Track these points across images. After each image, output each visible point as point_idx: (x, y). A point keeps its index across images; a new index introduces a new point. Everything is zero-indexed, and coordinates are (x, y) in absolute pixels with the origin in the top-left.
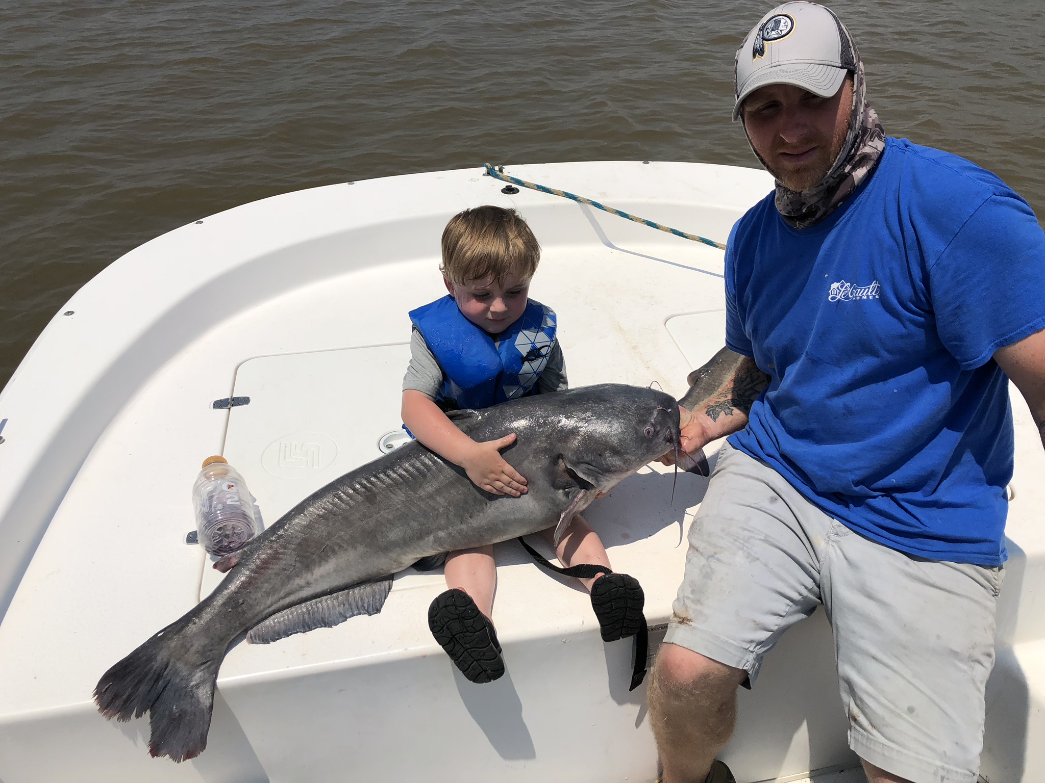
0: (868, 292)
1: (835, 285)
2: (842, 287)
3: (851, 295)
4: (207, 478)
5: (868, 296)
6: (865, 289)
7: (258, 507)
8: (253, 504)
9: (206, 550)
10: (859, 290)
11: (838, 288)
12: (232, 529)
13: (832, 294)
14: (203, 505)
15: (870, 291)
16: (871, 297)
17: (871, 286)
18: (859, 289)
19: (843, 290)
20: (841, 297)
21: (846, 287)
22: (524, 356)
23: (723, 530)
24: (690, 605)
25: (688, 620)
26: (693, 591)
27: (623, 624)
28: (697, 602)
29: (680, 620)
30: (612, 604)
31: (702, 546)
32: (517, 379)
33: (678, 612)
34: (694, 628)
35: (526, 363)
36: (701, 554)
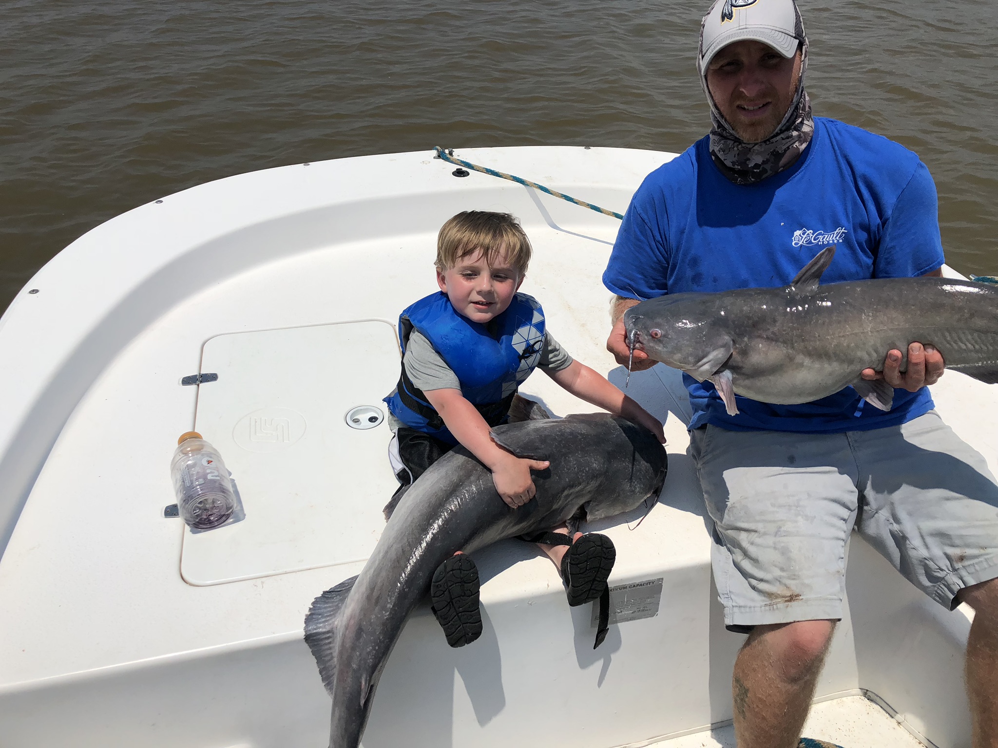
1: (798, 233)
2: (804, 234)
3: (814, 240)
7: (234, 480)
9: (186, 523)
11: (800, 235)
13: (795, 240)
15: (835, 236)
16: (835, 241)
17: (836, 232)
18: (826, 234)
19: (804, 236)
20: (803, 243)
21: (808, 234)
22: (521, 354)
23: (773, 505)
24: (788, 582)
25: (797, 596)
26: (782, 569)
27: (591, 586)
28: (794, 577)
29: (787, 599)
30: (587, 564)
31: (760, 527)
32: (515, 377)
33: (779, 593)
34: (807, 600)
35: (523, 361)
36: (765, 534)
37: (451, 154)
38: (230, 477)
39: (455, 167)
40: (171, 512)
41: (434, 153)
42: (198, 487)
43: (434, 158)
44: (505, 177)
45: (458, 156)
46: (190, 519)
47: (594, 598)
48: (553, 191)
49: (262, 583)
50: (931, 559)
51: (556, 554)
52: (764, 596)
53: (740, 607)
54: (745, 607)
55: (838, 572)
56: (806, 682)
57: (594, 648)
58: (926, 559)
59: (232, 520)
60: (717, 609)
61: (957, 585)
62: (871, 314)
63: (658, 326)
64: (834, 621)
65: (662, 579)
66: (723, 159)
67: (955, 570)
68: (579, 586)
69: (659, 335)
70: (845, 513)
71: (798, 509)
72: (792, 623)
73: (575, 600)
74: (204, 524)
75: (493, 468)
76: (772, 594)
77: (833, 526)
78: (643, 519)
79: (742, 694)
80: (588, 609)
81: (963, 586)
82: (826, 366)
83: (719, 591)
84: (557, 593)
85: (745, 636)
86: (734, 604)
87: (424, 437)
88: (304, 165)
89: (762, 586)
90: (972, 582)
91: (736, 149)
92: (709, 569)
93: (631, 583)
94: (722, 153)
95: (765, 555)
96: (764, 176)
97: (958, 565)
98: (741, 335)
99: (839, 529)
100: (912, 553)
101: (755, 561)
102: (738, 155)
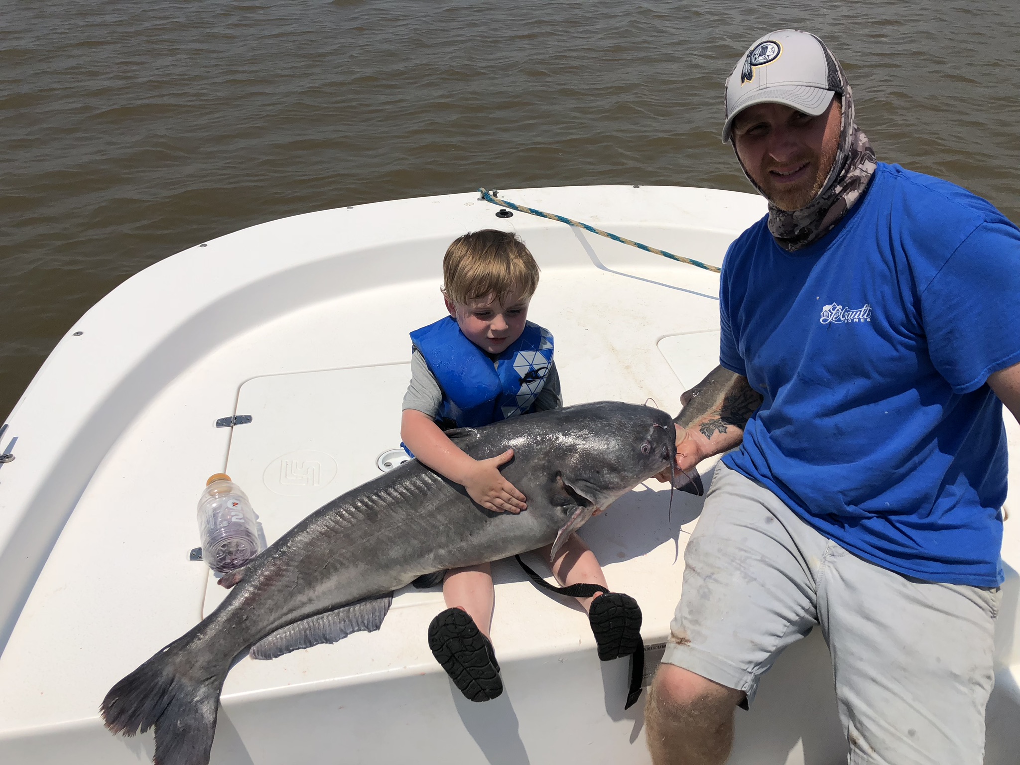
0: (860, 315)
1: (827, 308)
2: (833, 309)
3: (843, 318)
4: (211, 495)
5: (859, 319)
6: (857, 312)
7: (261, 524)
8: (256, 521)
9: (210, 566)
10: (851, 313)
11: (830, 310)
12: (236, 547)
13: (823, 316)
14: (208, 522)
15: (862, 314)
16: (862, 320)
17: (863, 309)
18: (850, 311)
19: (834, 312)
20: (832, 319)
21: (838, 310)
22: (523, 377)
25: (687, 641)
26: (691, 612)
27: (620, 644)
29: (678, 641)
30: (610, 624)
31: (699, 566)
32: (515, 400)
34: (693, 649)
35: (524, 385)
37: (495, 195)
38: (258, 521)
39: (498, 208)
40: (196, 555)
41: (478, 194)
42: (223, 529)
43: (478, 199)
44: (549, 217)
45: (503, 197)
46: (214, 563)
47: (625, 654)
48: (598, 230)
57: (626, 707)
68: (606, 644)
72: (670, 664)
73: (607, 655)
74: (228, 568)
84: (590, 649)
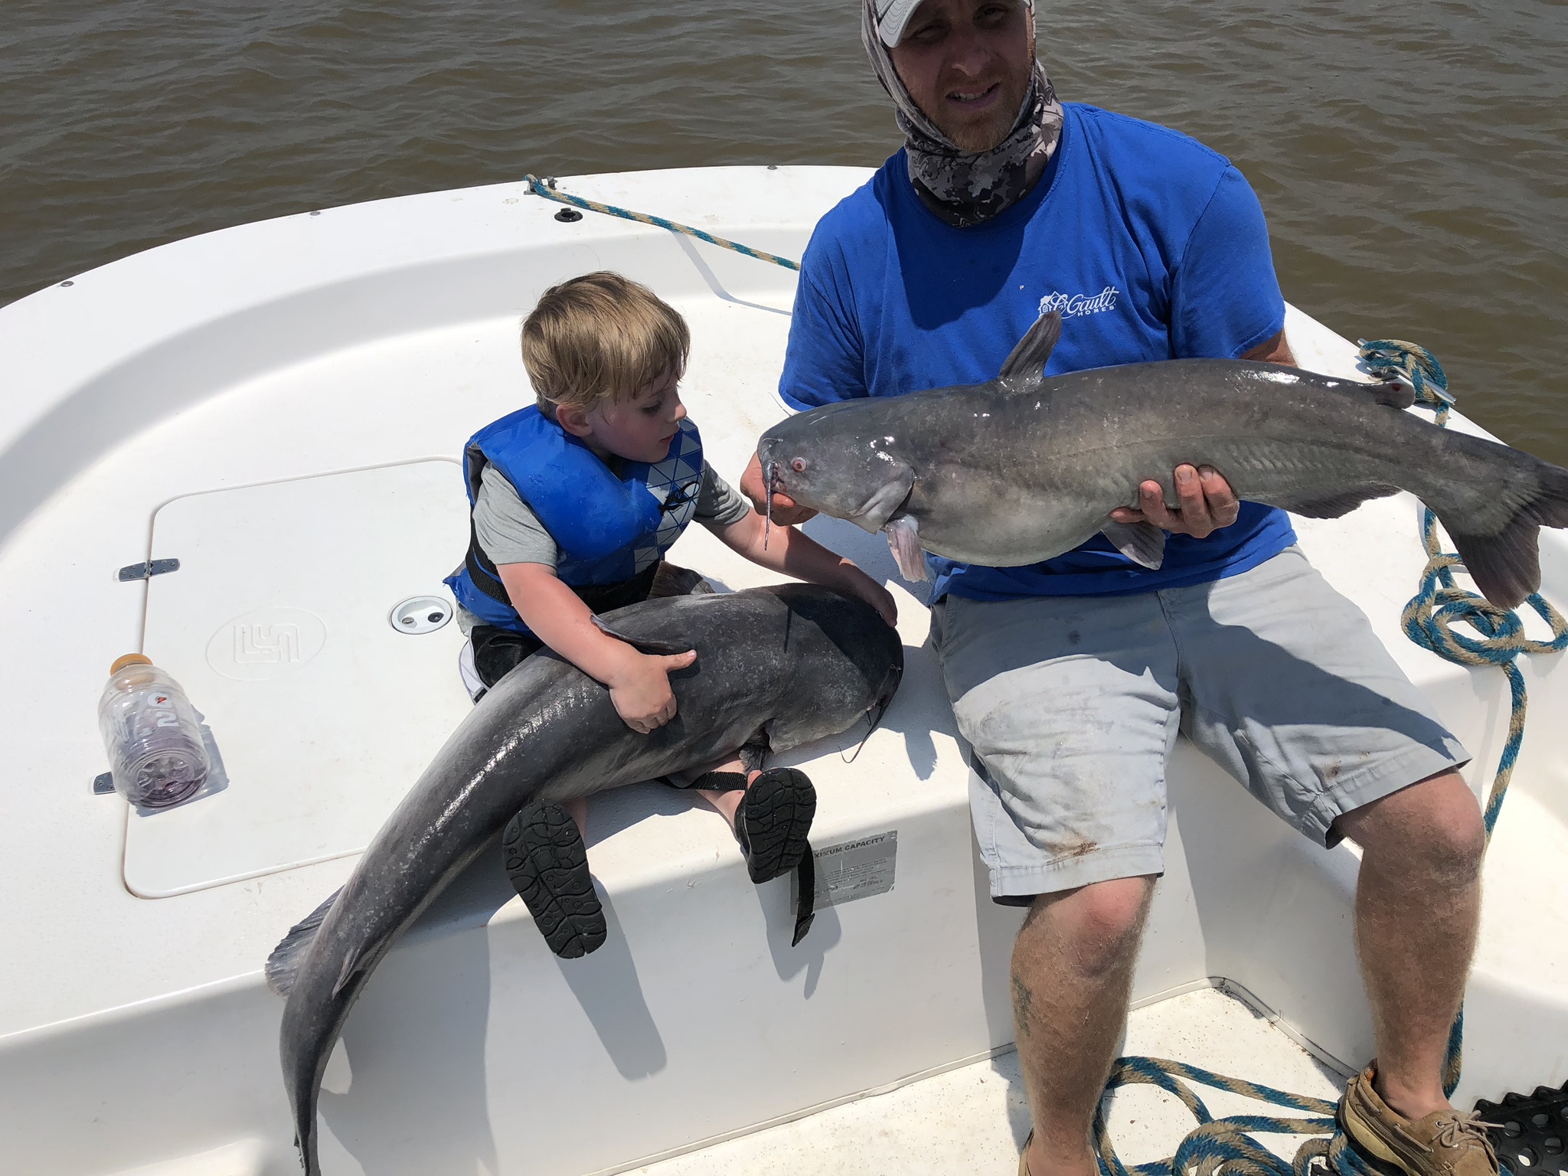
0: (1100, 303)
1: (1046, 300)
2: (1055, 301)
3: (1071, 309)
4: (120, 689)
5: (1100, 308)
6: (1095, 300)
7: (209, 728)
9: (129, 800)
11: (1049, 303)
15: (1102, 300)
16: (1104, 309)
17: (1103, 294)
18: (1088, 300)
19: (1056, 305)
21: (1061, 301)
22: (663, 502)
23: (1048, 710)
24: (1076, 825)
25: (1090, 845)
26: (1067, 807)
27: (783, 851)
28: (1085, 816)
29: (1076, 851)
30: (773, 817)
31: (1030, 745)
32: (654, 538)
33: (1064, 842)
34: (1106, 850)
35: (667, 514)
36: (1039, 755)
37: (552, 185)
38: (203, 723)
39: (558, 207)
40: (103, 784)
41: (524, 185)
42: (144, 740)
43: (525, 193)
44: (640, 219)
45: (565, 188)
46: (134, 793)
47: (788, 868)
48: (717, 238)
49: (260, 885)
50: (1293, 777)
51: (727, 804)
52: (1047, 850)
53: (1012, 868)
54: (1019, 868)
55: (1153, 803)
56: (1113, 973)
57: (793, 945)
58: (1287, 778)
59: (206, 790)
60: (982, 873)
61: (1331, 810)
62: (1117, 419)
63: (802, 452)
64: (1152, 878)
65: (896, 832)
66: (930, 189)
67: (1327, 789)
68: (765, 852)
69: (804, 467)
70: (1162, 714)
71: (1087, 712)
72: (1086, 886)
73: (760, 872)
74: (161, 800)
75: (611, 682)
76: (1055, 845)
77: (1142, 733)
78: (862, 744)
79: (1024, 997)
80: (783, 885)
81: (1339, 813)
82: (1054, 503)
83: (981, 845)
84: (731, 867)
85: (1023, 911)
86: (1003, 864)
87: (514, 638)
88: (311, 214)
89: (1041, 835)
90: (1351, 805)
91: (947, 168)
92: (964, 813)
93: (847, 842)
94: (928, 178)
95: (1041, 788)
96: (999, 209)
97: (1331, 782)
98: (925, 460)
99: (1153, 736)
100: (1266, 769)
101: (1027, 798)
102: (953, 177)
